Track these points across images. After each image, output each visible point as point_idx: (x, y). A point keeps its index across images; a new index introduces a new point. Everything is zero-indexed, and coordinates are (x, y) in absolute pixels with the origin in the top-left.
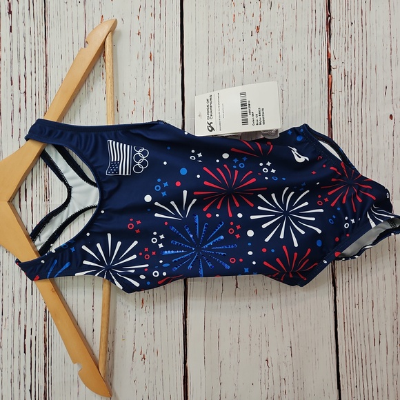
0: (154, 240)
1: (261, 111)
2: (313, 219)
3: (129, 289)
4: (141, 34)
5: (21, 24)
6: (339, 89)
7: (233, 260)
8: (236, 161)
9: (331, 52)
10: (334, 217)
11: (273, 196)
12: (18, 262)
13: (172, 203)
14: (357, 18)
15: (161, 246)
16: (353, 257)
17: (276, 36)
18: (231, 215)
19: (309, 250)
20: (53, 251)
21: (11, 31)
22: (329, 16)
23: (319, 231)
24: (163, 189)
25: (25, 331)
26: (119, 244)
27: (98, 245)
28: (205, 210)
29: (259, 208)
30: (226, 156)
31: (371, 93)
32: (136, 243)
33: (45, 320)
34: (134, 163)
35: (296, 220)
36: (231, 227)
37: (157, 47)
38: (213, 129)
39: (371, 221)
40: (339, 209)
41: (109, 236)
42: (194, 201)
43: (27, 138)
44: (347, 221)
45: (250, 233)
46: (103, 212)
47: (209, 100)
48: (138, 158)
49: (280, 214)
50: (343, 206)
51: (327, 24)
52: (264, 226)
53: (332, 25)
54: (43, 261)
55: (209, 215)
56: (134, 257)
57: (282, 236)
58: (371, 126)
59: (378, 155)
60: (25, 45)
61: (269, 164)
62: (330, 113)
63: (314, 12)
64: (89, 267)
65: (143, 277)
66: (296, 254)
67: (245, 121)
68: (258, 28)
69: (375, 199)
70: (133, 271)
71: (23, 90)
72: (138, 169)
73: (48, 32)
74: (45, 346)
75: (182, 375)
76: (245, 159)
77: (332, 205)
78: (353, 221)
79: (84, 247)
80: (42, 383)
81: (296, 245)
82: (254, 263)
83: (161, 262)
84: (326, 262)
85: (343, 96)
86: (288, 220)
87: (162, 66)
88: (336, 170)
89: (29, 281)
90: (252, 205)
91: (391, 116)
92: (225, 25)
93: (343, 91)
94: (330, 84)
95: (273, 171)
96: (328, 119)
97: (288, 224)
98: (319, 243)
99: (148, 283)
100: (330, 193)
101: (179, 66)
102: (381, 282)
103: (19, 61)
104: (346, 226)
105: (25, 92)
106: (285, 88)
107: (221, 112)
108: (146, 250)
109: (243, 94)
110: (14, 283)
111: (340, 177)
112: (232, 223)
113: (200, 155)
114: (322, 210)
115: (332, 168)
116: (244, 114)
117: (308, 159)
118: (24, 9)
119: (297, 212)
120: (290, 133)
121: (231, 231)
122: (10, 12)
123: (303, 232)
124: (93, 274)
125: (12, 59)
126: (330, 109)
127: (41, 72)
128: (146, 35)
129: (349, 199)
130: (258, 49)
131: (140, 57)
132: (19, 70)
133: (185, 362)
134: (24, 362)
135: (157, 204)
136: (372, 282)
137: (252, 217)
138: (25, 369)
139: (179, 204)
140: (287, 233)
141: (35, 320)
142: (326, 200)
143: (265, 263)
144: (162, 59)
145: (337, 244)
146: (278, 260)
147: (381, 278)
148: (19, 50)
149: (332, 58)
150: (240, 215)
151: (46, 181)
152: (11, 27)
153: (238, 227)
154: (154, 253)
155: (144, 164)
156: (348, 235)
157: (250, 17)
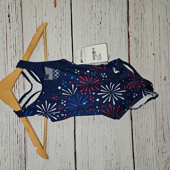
0: (62, 103)
1: (100, 55)
2: (122, 94)
3: (53, 120)
4: (57, 27)
5: (14, 26)
6: (133, 44)
7: (91, 110)
8: (92, 73)
9: (129, 30)
10: (130, 93)
11: (106, 86)
12: (14, 111)
13: (68, 89)
14: (140, 16)
15: (65, 105)
16: (137, 109)
17: (108, 25)
18: (90, 93)
19: (119, 106)
20: (27, 107)
21: (10, 29)
22: (128, 16)
23: (123, 99)
24: (65, 84)
25: (18, 135)
26: (50, 104)
27: (42, 105)
28: (81, 91)
29: (101, 90)
30: (88, 71)
31: (145, 45)
32: (56, 104)
33: (25, 132)
34: (54, 75)
35: (115, 95)
36: (91, 98)
37: (62, 32)
38: (82, 62)
39: (143, 95)
40: (132, 90)
41: (46, 101)
42: (77, 88)
43: (17, 67)
44: (134, 95)
45: (98, 100)
46: (43, 93)
47: (81, 51)
48: (55, 73)
49: (109, 93)
50: (133, 89)
51: (127, 20)
52: (103, 97)
53: (130, 19)
54: (23, 111)
55: (82, 94)
56: (55, 109)
57: (109, 101)
58: (146, 58)
59: (148, 69)
60: (15, 33)
61: (104, 74)
62: (129, 54)
63: (122, 15)
64: (39, 113)
65: (58, 116)
66: (114, 107)
67: (94, 59)
68: (101, 23)
69: (145, 86)
70: (54, 114)
71: (15, 50)
72: (55, 77)
73: (23, 28)
74: (25, 141)
75: (74, 152)
76: (95, 72)
77: (129, 89)
78: (137, 95)
79: (37, 106)
80: (24, 154)
81: (114, 104)
82: (98, 111)
83: (65, 111)
84: (126, 110)
85: (134, 47)
86: (112, 95)
87: (65, 38)
88: (130, 75)
89: (19, 118)
90: (99, 89)
91: (154, 54)
92: (88, 22)
93: (134, 45)
94: (129, 42)
95: (106, 77)
96: (128, 56)
97: (112, 96)
98: (123, 103)
99: (60, 118)
100: (128, 84)
101: (71, 38)
102: (150, 118)
103: (13, 39)
104: (134, 97)
105: (16, 50)
106: (111, 45)
107: (85, 55)
108: (59, 106)
109: (93, 49)
110: (13, 119)
111: (132, 78)
112: (91, 96)
113: (79, 71)
114: (125, 91)
115: (129, 75)
116: (94, 56)
117: (119, 72)
118: (14, 20)
119: (115, 92)
120: (113, 62)
121: (91, 99)
122: (10, 22)
123: (117, 99)
124: (41, 115)
125: (11, 39)
126: (129, 52)
127: (21, 43)
128: (58, 27)
129: (135, 87)
130: (101, 30)
131: (56, 36)
132: (13, 42)
133: (75, 147)
134: (18, 146)
135: (63, 90)
136: (146, 118)
137: (98, 94)
138: (18, 149)
139: (71, 90)
140: (111, 100)
141: (21, 131)
142: (127, 87)
143: (102, 111)
144: (64, 36)
145: (130, 103)
146: (107, 109)
147: (150, 117)
148: (13, 35)
149: (130, 32)
150: (94, 93)
151: (24, 82)
152: (10, 27)
153: (93, 98)
154: (62, 108)
155: (58, 75)
156: (135, 100)
157: (97, 18)
